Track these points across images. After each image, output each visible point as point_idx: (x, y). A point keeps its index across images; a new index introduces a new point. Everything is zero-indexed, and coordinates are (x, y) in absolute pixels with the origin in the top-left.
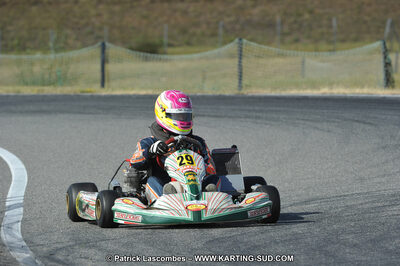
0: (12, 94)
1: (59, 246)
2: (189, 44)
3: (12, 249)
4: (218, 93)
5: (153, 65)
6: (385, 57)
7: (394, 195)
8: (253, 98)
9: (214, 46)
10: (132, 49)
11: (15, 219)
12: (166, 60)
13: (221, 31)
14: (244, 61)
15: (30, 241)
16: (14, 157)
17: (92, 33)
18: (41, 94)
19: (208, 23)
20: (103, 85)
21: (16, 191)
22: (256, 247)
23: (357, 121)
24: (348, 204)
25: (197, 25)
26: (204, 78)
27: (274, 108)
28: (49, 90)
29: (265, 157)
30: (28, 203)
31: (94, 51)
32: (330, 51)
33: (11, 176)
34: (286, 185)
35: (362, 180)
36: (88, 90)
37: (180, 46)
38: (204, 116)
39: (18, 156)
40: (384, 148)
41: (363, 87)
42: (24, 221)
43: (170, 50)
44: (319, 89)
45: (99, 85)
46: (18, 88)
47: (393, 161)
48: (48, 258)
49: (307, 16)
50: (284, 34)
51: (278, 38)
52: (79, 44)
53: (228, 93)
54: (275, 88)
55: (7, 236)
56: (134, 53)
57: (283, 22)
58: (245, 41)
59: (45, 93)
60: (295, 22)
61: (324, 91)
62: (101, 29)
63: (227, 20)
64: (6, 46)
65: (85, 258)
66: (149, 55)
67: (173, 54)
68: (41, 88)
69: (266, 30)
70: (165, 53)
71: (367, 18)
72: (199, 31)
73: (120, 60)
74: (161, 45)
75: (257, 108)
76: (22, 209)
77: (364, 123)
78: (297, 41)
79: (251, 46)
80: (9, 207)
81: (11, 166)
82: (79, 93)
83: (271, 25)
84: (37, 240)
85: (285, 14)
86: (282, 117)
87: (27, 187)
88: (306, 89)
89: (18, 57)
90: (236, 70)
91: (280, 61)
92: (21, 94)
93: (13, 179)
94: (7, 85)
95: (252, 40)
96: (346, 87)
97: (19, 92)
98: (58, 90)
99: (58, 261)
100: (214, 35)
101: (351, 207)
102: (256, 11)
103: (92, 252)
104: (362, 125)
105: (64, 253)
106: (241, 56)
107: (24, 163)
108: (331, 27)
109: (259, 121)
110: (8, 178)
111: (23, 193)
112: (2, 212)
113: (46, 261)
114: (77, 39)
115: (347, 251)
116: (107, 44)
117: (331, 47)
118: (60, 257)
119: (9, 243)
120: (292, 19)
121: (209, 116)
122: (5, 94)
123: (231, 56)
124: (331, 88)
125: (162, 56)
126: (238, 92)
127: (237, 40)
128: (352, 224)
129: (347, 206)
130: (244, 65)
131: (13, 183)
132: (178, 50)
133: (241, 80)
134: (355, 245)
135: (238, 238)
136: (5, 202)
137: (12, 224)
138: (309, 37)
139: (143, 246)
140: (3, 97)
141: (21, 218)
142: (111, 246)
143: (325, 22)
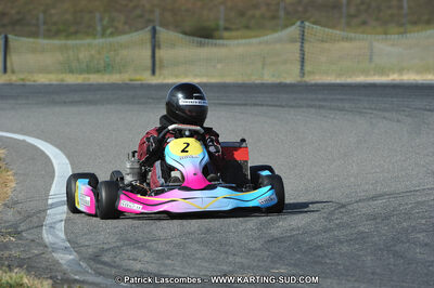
0: (55, 83)
1: (106, 247)
2: (247, 27)
3: (54, 250)
4: (278, 81)
5: (208, 51)
8: (317, 85)
9: (274, 30)
10: (185, 33)
11: (59, 217)
12: (223, 45)
13: (282, 14)
14: (306, 46)
15: (74, 243)
16: (60, 152)
17: (141, 16)
18: (87, 82)
19: (268, 5)
20: (153, 73)
21: (58, 190)
22: (319, 246)
23: (429, 110)
24: (419, 200)
25: (256, 7)
26: (263, 64)
27: (339, 97)
28: (95, 79)
31: (145, 35)
33: (54, 172)
34: (352, 179)
36: (138, 77)
37: (237, 29)
38: (262, 105)
39: (60, 149)
42: (68, 220)
43: (226, 34)
44: (388, 75)
45: (149, 72)
46: (61, 76)
48: (94, 260)
50: (351, 16)
51: (343, 21)
52: (127, 27)
53: (288, 80)
54: (339, 75)
55: (50, 237)
56: (188, 38)
57: (349, 4)
58: (307, 24)
59: (91, 82)
60: (362, 3)
61: (394, 78)
62: (152, 12)
64: (49, 30)
65: (134, 259)
66: (203, 40)
67: (228, 38)
68: (87, 76)
69: (331, 11)
70: (221, 38)
72: (258, 13)
73: (173, 45)
74: (217, 29)
75: (320, 97)
76: (65, 207)
78: (364, 23)
79: (314, 30)
80: (52, 205)
81: (54, 161)
82: (128, 82)
83: (336, 7)
84: (82, 241)
86: (347, 105)
88: (374, 75)
89: (63, 42)
90: (298, 55)
91: (346, 45)
92: (65, 83)
93: (56, 174)
94: (50, 72)
95: (315, 23)
96: (418, 72)
97: (62, 80)
98: (106, 79)
99: (105, 263)
100: (274, 18)
101: (423, 203)
103: (141, 253)
105: (111, 254)
106: (303, 40)
107: (68, 157)
108: (401, 7)
110: (48, 171)
112: (45, 211)
113: (92, 263)
114: (125, 23)
115: (418, 250)
116: (158, 28)
117: (402, 30)
118: (106, 259)
119: (51, 244)
121: (267, 105)
122: (47, 82)
123: (293, 41)
124: (401, 74)
125: (218, 41)
126: (299, 79)
127: (298, 23)
128: (423, 221)
129: (418, 202)
130: (306, 50)
131: (56, 178)
132: (234, 34)
133: (302, 66)
134: (426, 245)
135: (300, 238)
136: (47, 199)
137: (55, 223)
138: (377, 19)
139: (197, 247)
140: (45, 86)
141: (64, 216)
142: (161, 247)
143: (394, 3)
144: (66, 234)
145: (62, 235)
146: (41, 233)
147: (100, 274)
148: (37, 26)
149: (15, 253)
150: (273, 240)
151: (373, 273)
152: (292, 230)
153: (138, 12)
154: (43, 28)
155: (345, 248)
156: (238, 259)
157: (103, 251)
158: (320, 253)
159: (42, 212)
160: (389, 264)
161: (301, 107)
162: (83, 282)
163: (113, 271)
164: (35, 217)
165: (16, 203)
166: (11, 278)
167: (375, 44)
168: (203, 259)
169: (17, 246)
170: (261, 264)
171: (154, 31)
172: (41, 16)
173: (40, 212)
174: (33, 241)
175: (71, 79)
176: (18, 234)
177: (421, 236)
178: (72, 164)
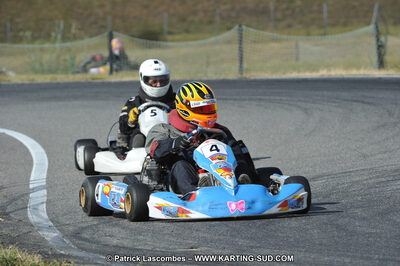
0: (26, 82)
1: (86, 225)
2: (187, 31)
3: (40, 229)
4: (222, 77)
6: (378, 40)
7: (396, 171)
8: (255, 81)
9: (212, 33)
10: (133, 36)
11: (40, 200)
12: (166, 47)
13: (217, 19)
14: (244, 45)
15: (56, 221)
16: (34, 142)
17: (96, 23)
18: (55, 81)
19: (205, 12)
20: (111, 72)
21: (38, 174)
23: (356, 101)
24: (354, 179)
25: (195, 13)
26: (208, 64)
27: (276, 91)
28: (61, 78)
30: (50, 185)
31: (104, 39)
32: (321, 35)
33: (32, 160)
35: (365, 156)
36: (98, 77)
37: (179, 33)
39: (37, 141)
40: (383, 126)
41: (358, 68)
42: (48, 202)
43: (170, 37)
44: (318, 71)
46: (32, 76)
47: (393, 137)
48: (75, 237)
49: (299, 3)
50: (278, 20)
51: (271, 24)
53: (230, 77)
54: (274, 72)
55: (34, 217)
57: (276, 9)
58: (244, 27)
59: (58, 81)
60: (288, 9)
61: (323, 73)
62: (104, 19)
64: (15, 37)
65: (110, 236)
66: (151, 42)
67: (173, 41)
68: (53, 76)
69: (260, 16)
70: (165, 40)
71: (355, 3)
72: (196, 19)
74: (161, 33)
75: (260, 91)
76: (45, 192)
77: (363, 102)
78: (289, 26)
79: (250, 32)
80: (33, 189)
81: (31, 151)
82: (90, 80)
83: (265, 12)
84: (63, 220)
85: (278, 1)
87: (49, 169)
88: (305, 72)
90: (237, 51)
91: (275, 45)
92: (35, 82)
93: (35, 161)
94: (20, 73)
95: (247, 26)
97: (33, 80)
98: (70, 78)
99: (86, 240)
100: (211, 22)
101: (357, 182)
103: (116, 230)
105: (90, 231)
106: (241, 42)
107: (44, 147)
108: (320, 12)
109: (262, 103)
110: (28, 162)
111: (45, 175)
112: (28, 194)
113: (74, 239)
114: (81, 29)
115: (357, 224)
116: (114, 33)
117: (322, 32)
118: (86, 236)
119: (36, 223)
120: (284, 6)
122: (20, 82)
123: (229, 42)
124: (330, 70)
125: (164, 43)
126: (239, 76)
127: (237, 27)
128: (359, 198)
129: (353, 182)
130: (244, 50)
131: (35, 166)
132: (177, 37)
133: (241, 64)
134: (364, 219)
136: (28, 185)
137: (37, 205)
138: (301, 23)
140: (18, 85)
141: (45, 199)
143: (315, 8)
144: (48, 214)
145: (45, 216)
146: (26, 214)
147: (83, 249)
148: (5, 33)
149: (6, 231)
151: (321, 245)
153: (92, 19)
154: (10, 34)
156: (201, 235)
157: (83, 228)
159: (25, 195)
160: (333, 236)
161: (245, 100)
162: (69, 256)
163: (94, 246)
164: (20, 200)
165: (2, 188)
166: (6, 253)
167: (301, 44)
168: (171, 235)
169: (7, 226)
170: (222, 237)
172: (9, 25)
173: (23, 196)
174: (20, 221)
175: (41, 79)
176: (6, 215)
177: (358, 211)
178: (48, 153)
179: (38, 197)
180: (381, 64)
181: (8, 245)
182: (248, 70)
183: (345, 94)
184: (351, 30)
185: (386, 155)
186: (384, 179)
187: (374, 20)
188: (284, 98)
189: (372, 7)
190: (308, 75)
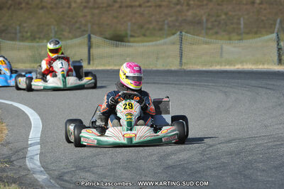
1: (66, 171)
2: (144, 35)
3: (34, 173)
4: (167, 68)
5: (120, 50)
6: (278, 44)
8: (190, 71)
9: (161, 37)
10: (107, 39)
13: (166, 27)
14: (183, 46)
15: (46, 168)
17: (80, 28)
19: (158, 22)
20: (89, 63)
21: (35, 134)
23: (261, 87)
25: (150, 22)
26: (157, 59)
27: (205, 79)
29: (201, 111)
30: (43, 142)
31: (84, 39)
32: (240, 40)
33: (31, 124)
37: (138, 37)
38: (158, 83)
39: (35, 111)
40: (280, 105)
41: (263, 64)
42: (41, 154)
43: (132, 39)
44: (235, 66)
45: (87, 62)
46: (33, 65)
48: (59, 179)
49: (223, 17)
50: (208, 29)
51: (203, 32)
52: (70, 35)
53: (173, 69)
54: (205, 65)
55: (31, 164)
57: (207, 20)
58: (184, 33)
60: (216, 21)
61: (238, 67)
62: (86, 25)
63: (170, 19)
65: (84, 179)
67: (134, 42)
69: (196, 25)
70: (129, 42)
71: (263, 18)
72: (151, 27)
73: (99, 46)
74: (126, 36)
75: (194, 78)
76: (39, 146)
77: (266, 88)
78: (217, 33)
79: (188, 37)
80: (31, 144)
81: (31, 118)
83: (200, 23)
84: (51, 167)
85: (209, 15)
87: (42, 131)
88: (225, 65)
90: (178, 53)
91: (206, 46)
93: (33, 125)
94: (24, 63)
96: (254, 64)
99: (66, 181)
100: (161, 29)
101: (260, 144)
102: (190, 13)
103: (88, 175)
104: (264, 90)
105: (69, 175)
106: (181, 43)
108: (239, 24)
109: (195, 87)
110: (27, 124)
111: (39, 135)
112: (27, 148)
113: (58, 181)
115: (259, 174)
116: (92, 35)
117: (239, 37)
118: (66, 178)
119: (32, 168)
120: (213, 19)
121: (162, 83)
123: (174, 43)
124: (243, 65)
125: (127, 44)
126: (180, 67)
127: (179, 33)
128: (261, 156)
129: (257, 144)
130: (183, 49)
131: (32, 128)
132: (136, 39)
133: (181, 59)
134: (263, 170)
135: (185, 165)
136: (28, 141)
137: (33, 156)
138: (225, 31)
139: (122, 171)
141: (39, 152)
142: (100, 171)
143: (235, 21)
144: (41, 162)
145: (39, 164)
146: (25, 162)
147: (63, 187)
148: (16, 34)
149: (10, 174)
150: (169, 167)
152: (181, 161)
153: (77, 25)
154: (19, 35)
155: (214, 173)
157: (64, 174)
158: (199, 175)
159: (25, 149)
160: (241, 182)
161: (183, 84)
164: (21, 152)
165: (8, 143)
167: (224, 46)
169: (11, 170)
171: (90, 38)
172: (18, 28)
173: (23, 149)
174: (20, 167)
176: (11, 162)
177: (260, 165)
178: (42, 119)
179: (34, 150)
180: (280, 62)
181: (11, 184)
182: (186, 64)
183: (253, 82)
184: (259, 37)
185: (280, 127)
186: (278, 143)
187: (276, 30)
188: (210, 84)
189: (275, 21)
190: (228, 68)
